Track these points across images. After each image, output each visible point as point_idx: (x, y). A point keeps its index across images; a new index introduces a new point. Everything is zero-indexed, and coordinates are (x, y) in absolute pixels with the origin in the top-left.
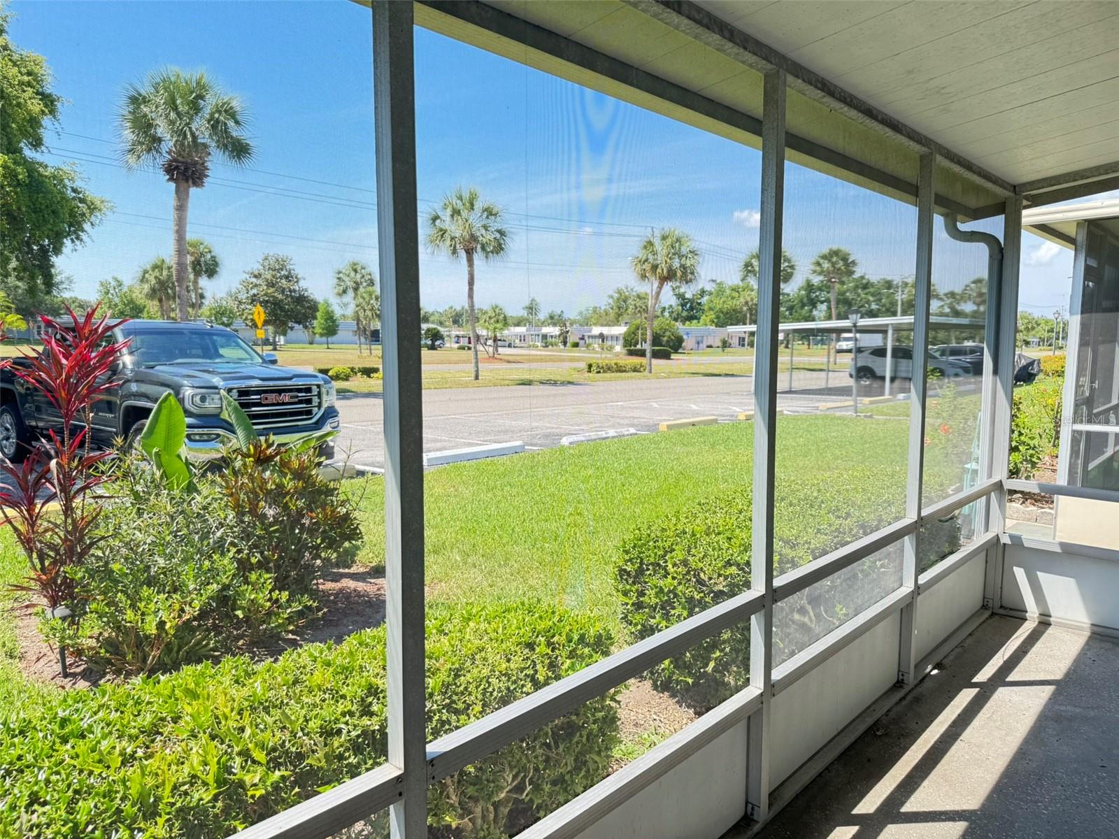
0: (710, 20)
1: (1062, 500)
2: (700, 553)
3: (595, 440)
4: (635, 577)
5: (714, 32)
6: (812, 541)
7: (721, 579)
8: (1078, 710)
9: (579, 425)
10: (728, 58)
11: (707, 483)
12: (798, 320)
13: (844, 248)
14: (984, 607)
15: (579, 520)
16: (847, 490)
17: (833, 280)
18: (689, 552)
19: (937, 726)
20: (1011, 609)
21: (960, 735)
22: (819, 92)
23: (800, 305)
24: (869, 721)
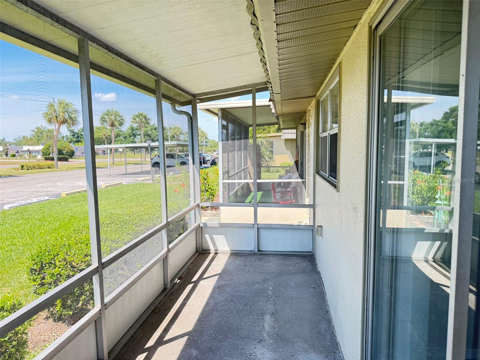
0: (45, 11)
1: (222, 208)
2: (72, 253)
3: (25, 205)
4: (39, 271)
5: (47, 17)
6: (125, 239)
7: (83, 263)
8: (225, 282)
9: (15, 198)
10: (57, 29)
11: (85, 219)
12: (129, 143)
13: (144, 113)
14: (197, 251)
15: (13, 247)
16: (141, 215)
17: (141, 126)
18: (66, 254)
19: (179, 302)
20: (206, 250)
21: (186, 303)
22: (105, 50)
23: (129, 136)
24: (152, 308)
